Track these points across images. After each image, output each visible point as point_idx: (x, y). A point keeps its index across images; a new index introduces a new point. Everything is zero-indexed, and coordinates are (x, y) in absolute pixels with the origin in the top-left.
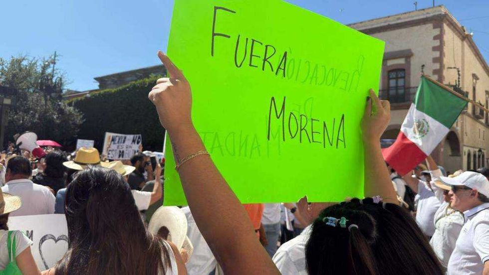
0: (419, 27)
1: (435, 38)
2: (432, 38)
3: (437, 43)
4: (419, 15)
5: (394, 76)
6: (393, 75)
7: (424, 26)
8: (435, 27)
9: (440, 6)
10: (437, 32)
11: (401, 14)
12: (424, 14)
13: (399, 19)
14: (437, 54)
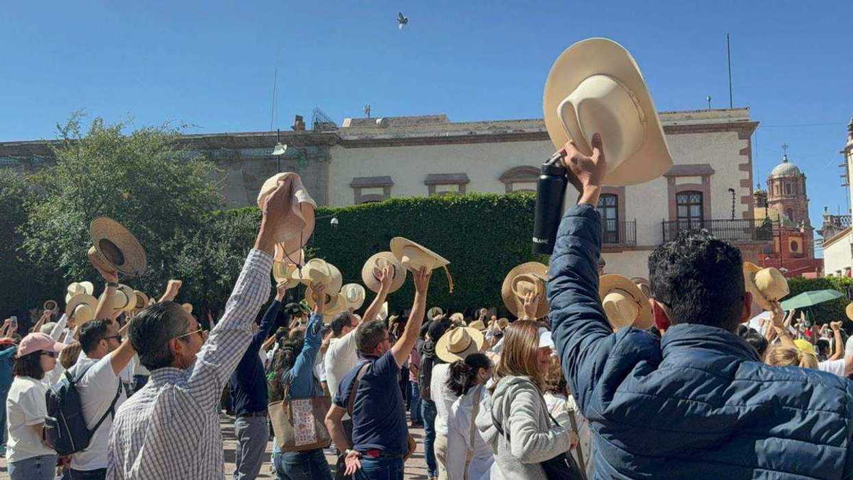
0: (719, 133)
1: (743, 152)
2: (738, 153)
3: (744, 160)
4: (718, 117)
5: (685, 202)
6: (683, 199)
7: (727, 133)
8: (741, 138)
9: (747, 109)
10: (743, 144)
11: (694, 112)
12: (723, 117)
13: (689, 118)
14: (746, 175)
